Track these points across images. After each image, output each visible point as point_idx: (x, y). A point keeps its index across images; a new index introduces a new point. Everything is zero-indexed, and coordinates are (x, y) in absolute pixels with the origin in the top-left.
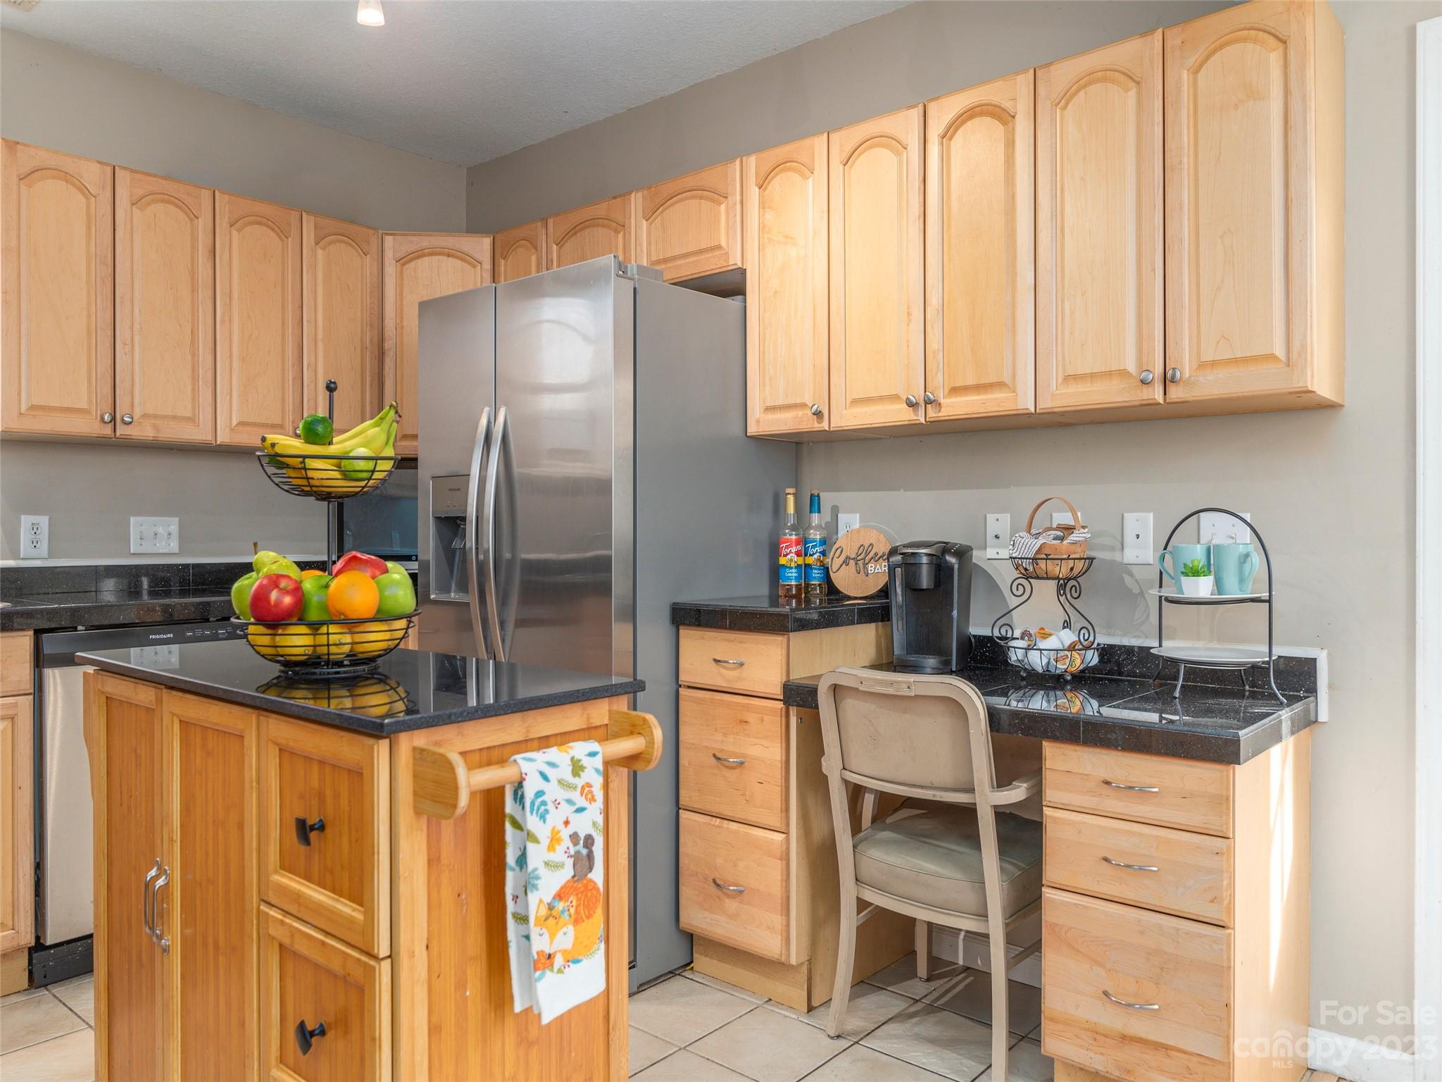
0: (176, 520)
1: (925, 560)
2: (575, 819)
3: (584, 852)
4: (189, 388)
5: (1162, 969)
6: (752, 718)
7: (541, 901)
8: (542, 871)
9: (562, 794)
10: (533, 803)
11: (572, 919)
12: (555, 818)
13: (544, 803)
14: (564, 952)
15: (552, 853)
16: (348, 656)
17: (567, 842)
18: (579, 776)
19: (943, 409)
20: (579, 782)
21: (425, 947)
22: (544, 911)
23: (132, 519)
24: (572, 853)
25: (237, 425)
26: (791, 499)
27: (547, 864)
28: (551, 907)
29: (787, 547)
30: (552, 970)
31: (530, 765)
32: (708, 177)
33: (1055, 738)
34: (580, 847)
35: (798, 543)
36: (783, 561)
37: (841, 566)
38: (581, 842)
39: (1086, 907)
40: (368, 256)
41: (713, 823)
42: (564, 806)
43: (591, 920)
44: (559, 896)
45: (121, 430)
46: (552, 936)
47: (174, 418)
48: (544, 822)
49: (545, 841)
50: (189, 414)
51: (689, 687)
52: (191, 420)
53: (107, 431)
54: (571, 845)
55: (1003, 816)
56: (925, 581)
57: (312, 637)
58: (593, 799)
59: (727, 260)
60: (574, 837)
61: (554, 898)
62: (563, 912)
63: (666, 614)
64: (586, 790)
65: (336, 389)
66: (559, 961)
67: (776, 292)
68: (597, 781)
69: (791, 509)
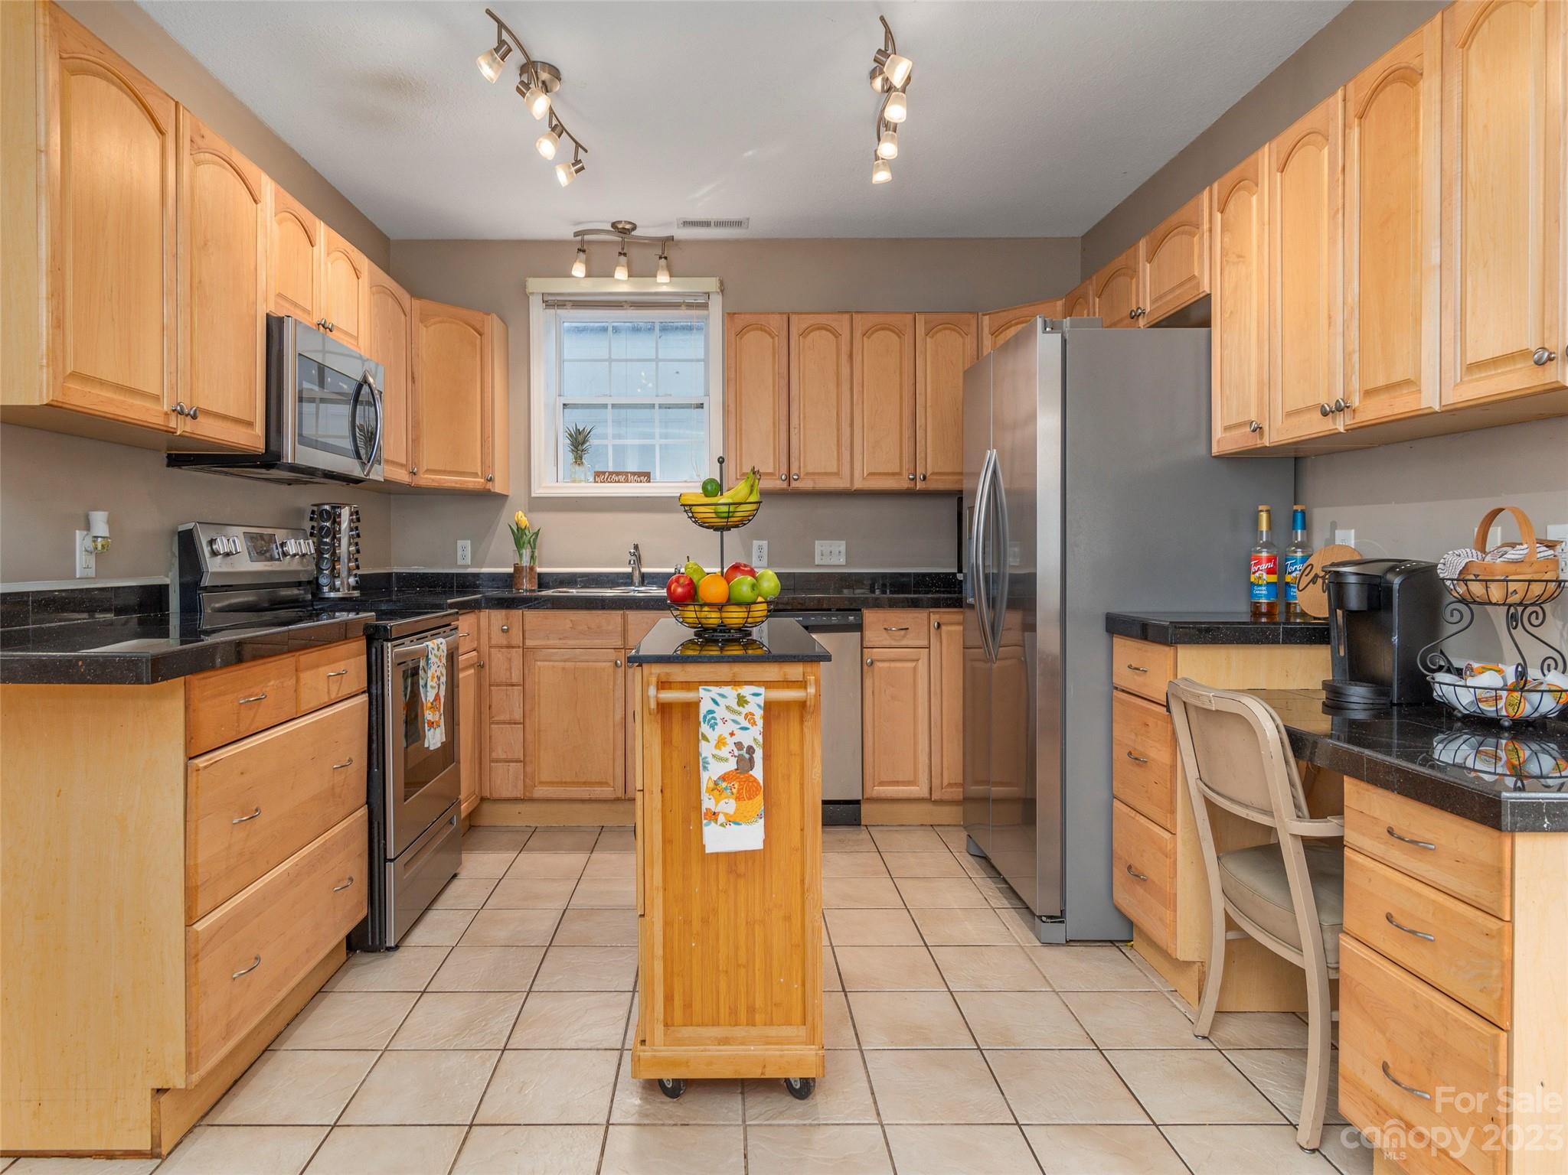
0: (844, 542)
1: (1352, 579)
2: (738, 732)
3: (747, 756)
4: (835, 453)
5: (1433, 1054)
6: (1151, 721)
7: (710, 778)
8: (710, 759)
9: (729, 716)
10: (705, 717)
11: (734, 796)
12: (722, 730)
13: (714, 718)
14: (726, 815)
15: (718, 751)
17: (731, 746)
18: (744, 707)
19: (1356, 415)
20: (744, 711)
21: (660, 790)
22: (711, 785)
23: (817, 542)
24: (736, 754)
26: (1264, 516)
27: (714, 756)
28: (716, 784)
29: (1255, 564)
30: (716, 823)
31: (706, 696)
32: (1184, 213)
33: (1357, 776)
34: (744, 752)
35: (1269, 560)
36: (1253, 578)
37: (1309, 583)
38: (745, 749)
39: (1371, 964)
41: (1130, 814)
42: (730, 722)
43: (751, 801)
44: (723, 778)
45: (794, 484)
46: (717, 802)
47: (826, 474)
48: (714, 730)
49: (713, 742)
50: (835, 470)
52: (837, 474)
53: (784, 485)
54: (735, 750)
56: (1354, 600)
58: (754, 724)
59: (1198, 289)
60: (739, 745)
61: (719, 778)
62: (726, 789)
63: (1101, 625)
64: (749, 716)
66: (721, 819)
67: (1231, 312)
68: (759, 714)
69: (1264, 526)
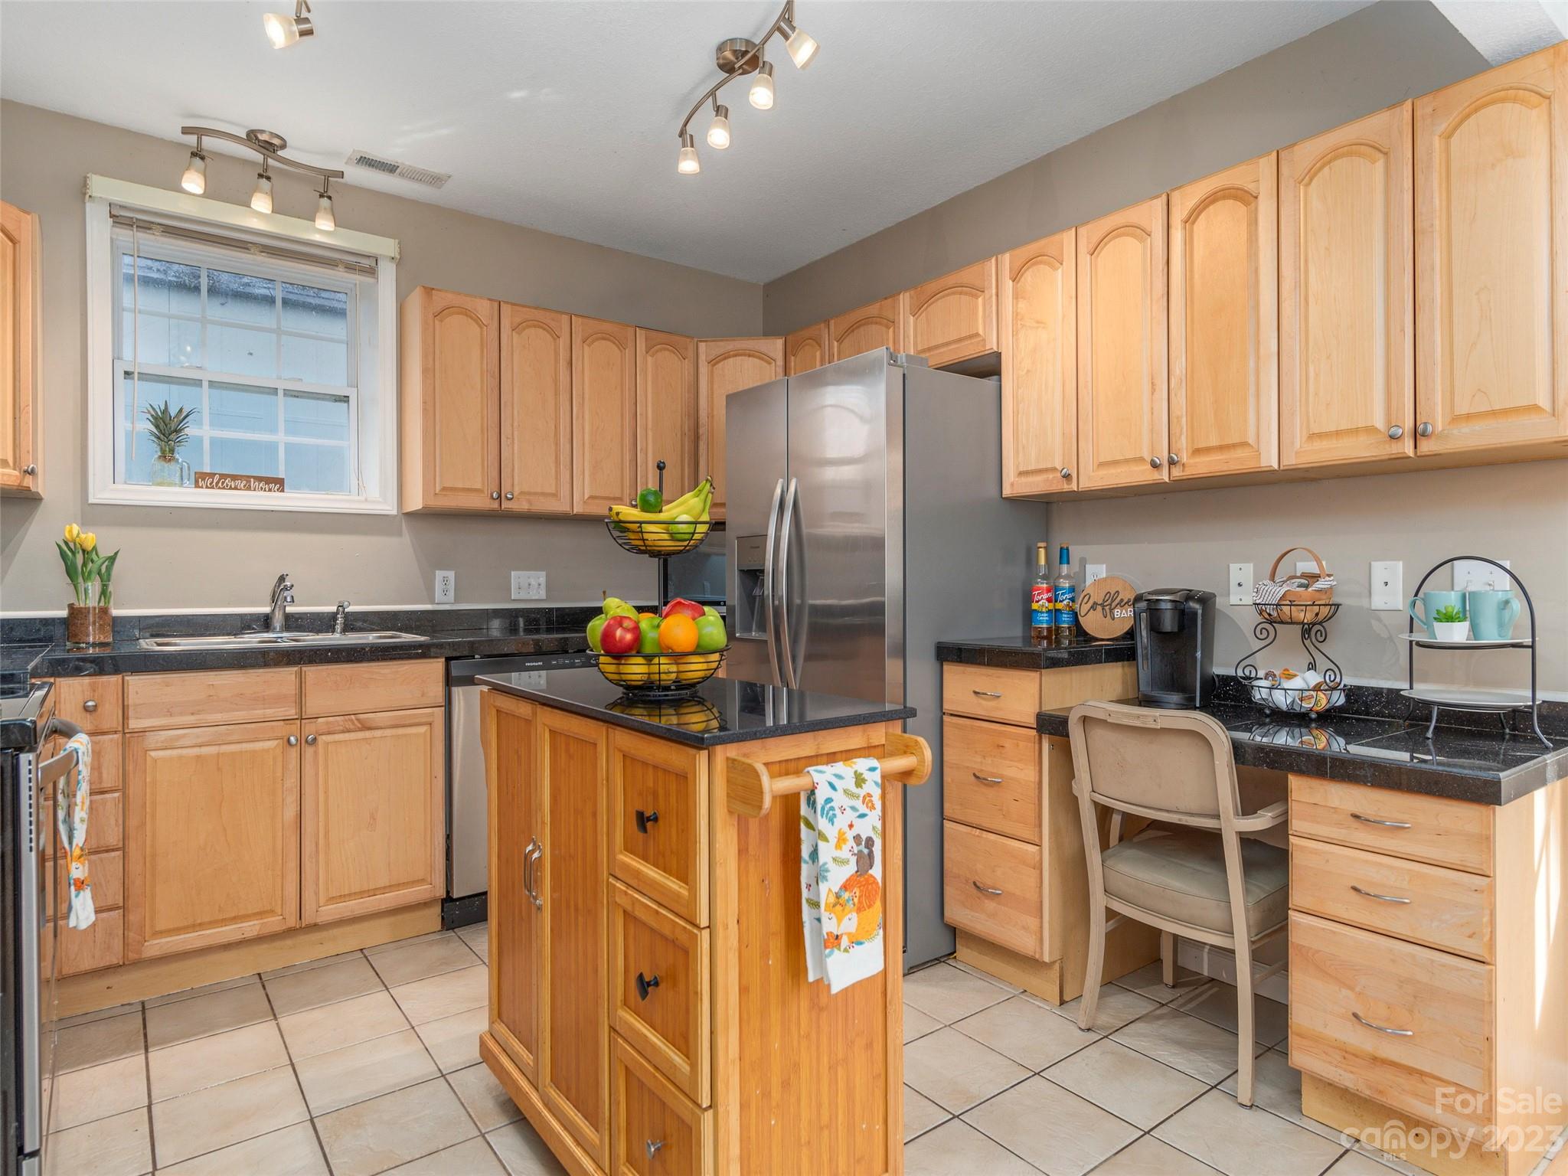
0: (544, 573)
1: (1169, 606)
2: (857, 822)
3: (866, 851)
4: (553, 471)
5: (1415, 997)
6: (1008, 744)
7: (830, 890)
8: (831, 865)
9: (847, 802)
10: (823, 808)
11: (856, 908)
12: (842, 822)
13: (832, 809)
14: (849, 934)
15: (839, 851)
16: (674, 682)
17: (851, 843)
18: (861, 787)
19: (1186, 469)
20: (862, 792)
21: (736, 922)
22: (832, 899)
23: (513, 573)
24: (856, 852)
25: (589, 498)
26: (1042, 552)
27: (834, 859)
28: (838, 896)
29: (1039, 594)
30: (839, 949)
31: (821, 776)
32: (967, 275)
33: (1300, 772)
34: (862, 847)
35: (1048, 591)
36: (1035, 606)
37: (1089, 611)
38: (863, 843)
39: (1334, 932)
40: (686, 360)
41: (973, 833)
42: (848, 811)
43: (871, 909)
44: (845, 887)
45: (505, 505)
46: (840, 920)
47: (543, 494)
48: (833, 824)
49: (833, 841)
50: (552, 490)
51: (952, 715)
52: (554, 495)
53: (495, 505)
54: (854, 845)
55: (1247, 841)
56: (1168, 623)
57: (647, 666)
58: (873, 808)
59: (984, 346)
60: (857, 838)
61: (841, 889)
62: (848, 901)
63: (931, 652)
64: (867, 799)
65: (664, 468)
66: (845, 942)
67: (1028, 371)
68: (876, 793)
69: (1042, 561)
